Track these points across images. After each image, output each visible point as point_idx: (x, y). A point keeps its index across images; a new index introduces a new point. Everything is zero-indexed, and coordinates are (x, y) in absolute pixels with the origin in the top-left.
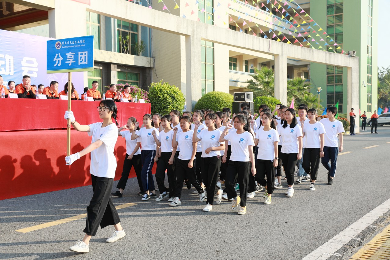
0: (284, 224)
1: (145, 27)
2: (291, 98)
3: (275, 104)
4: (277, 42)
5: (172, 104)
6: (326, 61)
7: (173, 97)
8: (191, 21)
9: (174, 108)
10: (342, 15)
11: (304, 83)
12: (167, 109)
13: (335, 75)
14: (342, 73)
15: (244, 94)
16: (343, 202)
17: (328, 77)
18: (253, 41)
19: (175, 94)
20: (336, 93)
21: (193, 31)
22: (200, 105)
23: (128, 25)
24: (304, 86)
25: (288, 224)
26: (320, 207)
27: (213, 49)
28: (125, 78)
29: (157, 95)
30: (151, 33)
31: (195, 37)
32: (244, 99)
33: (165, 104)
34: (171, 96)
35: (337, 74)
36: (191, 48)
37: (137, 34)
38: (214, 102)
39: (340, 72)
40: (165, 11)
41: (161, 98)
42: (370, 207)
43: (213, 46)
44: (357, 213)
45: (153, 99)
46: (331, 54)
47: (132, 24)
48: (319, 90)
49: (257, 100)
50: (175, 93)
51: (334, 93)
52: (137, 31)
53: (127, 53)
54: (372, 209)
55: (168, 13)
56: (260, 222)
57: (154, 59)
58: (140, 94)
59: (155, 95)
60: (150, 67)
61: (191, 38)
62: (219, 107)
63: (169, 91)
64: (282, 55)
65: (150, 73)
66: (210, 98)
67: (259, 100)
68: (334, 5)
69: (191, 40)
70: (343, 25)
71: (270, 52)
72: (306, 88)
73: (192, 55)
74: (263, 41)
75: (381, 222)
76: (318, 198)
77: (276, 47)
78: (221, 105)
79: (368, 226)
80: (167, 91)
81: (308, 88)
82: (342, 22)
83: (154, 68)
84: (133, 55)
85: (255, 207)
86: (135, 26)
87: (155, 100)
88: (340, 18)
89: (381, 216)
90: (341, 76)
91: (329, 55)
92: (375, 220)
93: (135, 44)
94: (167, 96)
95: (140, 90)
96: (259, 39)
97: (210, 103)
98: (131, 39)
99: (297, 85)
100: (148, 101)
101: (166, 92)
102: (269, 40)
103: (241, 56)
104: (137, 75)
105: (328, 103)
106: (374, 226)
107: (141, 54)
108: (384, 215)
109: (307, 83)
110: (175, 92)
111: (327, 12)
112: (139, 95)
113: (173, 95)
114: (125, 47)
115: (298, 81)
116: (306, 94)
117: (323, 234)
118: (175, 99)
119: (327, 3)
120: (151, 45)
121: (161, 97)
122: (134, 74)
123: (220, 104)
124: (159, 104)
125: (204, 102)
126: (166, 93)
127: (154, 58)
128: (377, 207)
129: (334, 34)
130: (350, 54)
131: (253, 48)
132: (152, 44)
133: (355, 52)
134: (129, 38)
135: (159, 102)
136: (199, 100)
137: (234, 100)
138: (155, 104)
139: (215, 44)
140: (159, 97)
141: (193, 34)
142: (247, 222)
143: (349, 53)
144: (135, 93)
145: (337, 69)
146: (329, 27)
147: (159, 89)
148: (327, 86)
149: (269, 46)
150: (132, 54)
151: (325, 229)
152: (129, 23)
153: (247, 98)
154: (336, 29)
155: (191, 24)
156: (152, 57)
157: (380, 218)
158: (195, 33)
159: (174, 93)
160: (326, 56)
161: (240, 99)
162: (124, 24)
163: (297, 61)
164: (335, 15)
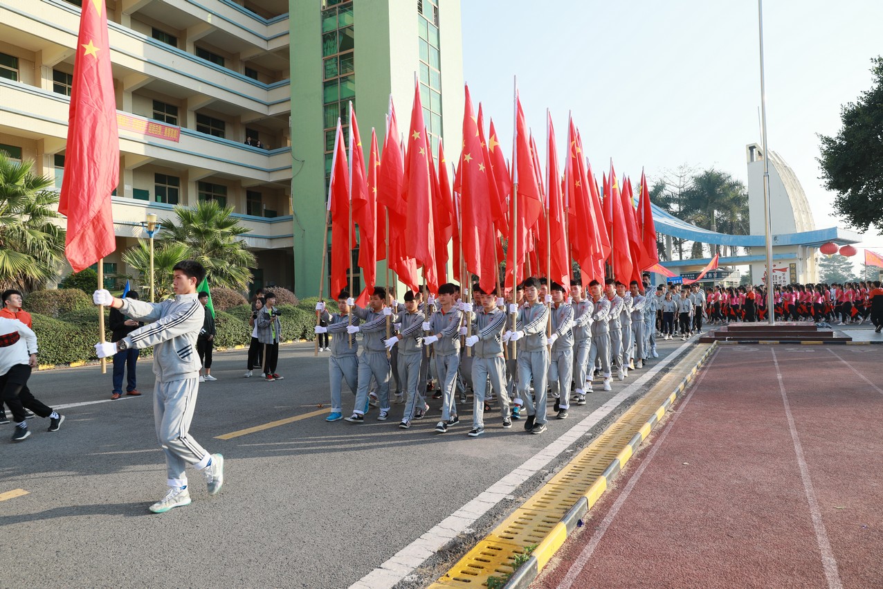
10: (352, 54)
68: (336, 32)
70: (354, 78)
82: (352, 69)
111: (324, 49)
119: (323, 29)
129: (338, 100)
146: (328, 86)
154: (341, 89)
163: (269, 172)
164: (339, 54)
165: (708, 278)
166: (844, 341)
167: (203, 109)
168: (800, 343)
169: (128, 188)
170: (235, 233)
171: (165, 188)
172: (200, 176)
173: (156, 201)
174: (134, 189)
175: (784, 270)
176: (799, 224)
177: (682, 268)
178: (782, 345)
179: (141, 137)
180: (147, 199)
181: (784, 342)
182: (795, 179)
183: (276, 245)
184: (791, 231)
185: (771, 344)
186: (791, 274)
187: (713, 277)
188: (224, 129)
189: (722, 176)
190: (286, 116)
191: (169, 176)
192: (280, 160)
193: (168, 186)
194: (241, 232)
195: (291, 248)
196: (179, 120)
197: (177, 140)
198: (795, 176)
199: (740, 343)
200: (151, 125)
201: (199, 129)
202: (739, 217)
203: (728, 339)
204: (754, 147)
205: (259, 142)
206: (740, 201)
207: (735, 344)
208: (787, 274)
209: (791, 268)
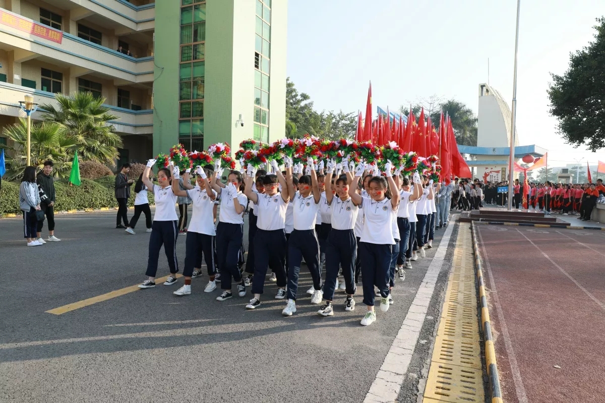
13: (192, 101)
14: (203, 98)
17: (181, 104)
20: (193, 136)
35: (196, 99)
39: (200, 97)
51: (189, 136)
90: (202, 104)
129: (192, 23)
146: (184, 11)
148: (180, 122)
154: (194, 14)
163: (136, 75)
166: (564, 226)
167: (83, 20)
168: (533, 226)
169: (17, 77)
170: (106, 119)
171: (50, 81)
172: (79, 74)
173: (42, 89)
174: (22, 79)
175: (498, 172)
178: (522, 227)
179: (27, 36)
180: (34, 87)
181: (522, 224)
183: (139, 132)
184: (505, 146)
185: (512, 225)
186: (502, 175)
188: (101, 38)
189: (460, 105)
190: (150, 33)
191: (53, 71)
192: (145, 66)
193: (52, 79)
194: (111, 119)
195: (151, 135)
196: (63, 26)
197: (60, 42)
199: (490, 224)
200: (36, 26)
201: (79, 36)
202: (468, 134)
203: (482, 220)
204: (484, 86)
205: (129, 51)
206: (470, 123)
207: (486, 224)
208: (500, 174)
209: (502, 171)
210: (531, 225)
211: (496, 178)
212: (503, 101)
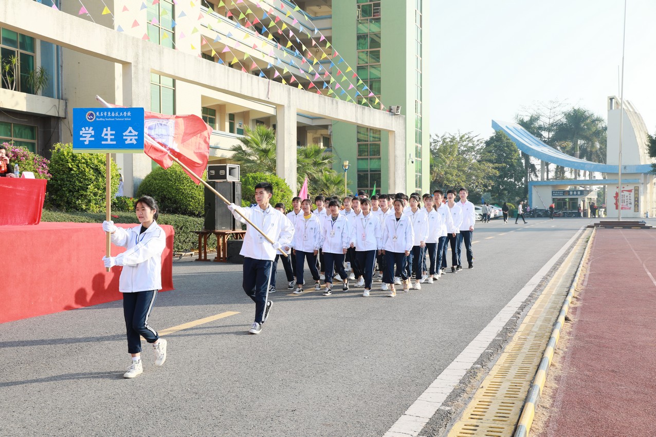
0: (290, 414)
1: (47, 44)
2: (303, 177)
3: (277, 186)
4: (280, 85)
5: (95, 183)
6: (357, 119)
7: (97, 171)
8: (133, 38)
9: (98, 189)
10: (379, 51)
11: (322, 155)
12: (86, 192)
13: (369, 143)
14: (380, 141)
15: (224, 168)
16: (392, 360)
17: (359, 145)
18: (241, 80)
19: (102, 165)
20: (371, 171)
21: (137, 55)
22: (148, 185)
23: (13, 37)
24: (324, 159)
25: (298, 413)
26: (353, 373)
27: (174, 91)
28: (9, 133)
29: (67, 166)
30: (60, 55)
31: (140, 66)
32: (224, 177)
33: (82, 182)
34: (92, 168)
35: (373, 141)
36: (133, 85)
37: (33, 57)
38: (173, 180)
39: (377, 139)
40: (84, 17)
41: (75, 171)
42: (437, 367)
43: (174, 85)
44: (417, 382)
45: (59, 173)
46: (364, 108)
47: (23, 36)
48: (346, 166)
49: (248, 178)
50: (102, 163)
51: (367, 171)
52: (33, 50)
53: (12, 89)
54: (440, 371)
55: (89, 19)
56: (244, 412)
57: (66, 103)
58: (31, 162)
59: (63, 165)
60: (57, 115)
61: (133, 68)
62: (181, 189)
63: (90, 159)
64: (289, 107)
65: (57, 127)
66: (165, 173)
67: (251, 179)
68: (367, 35)
69: (133, 71)
70: (380, 67)
71: (270, 100)
72: (326, 161)
73: (133, 97)
74: (258, 81)
75: (458, 398)
76: (349, 353)
77: (279, 92)
78: (184, 186)
79: (437, 409)
80: (85, 160)
81: (329, 162)
82: (379, 62)
83: (65, 118)
84: (25, 93)
85: (236, 379)
86: (28, 41)
87: (63, 174)
88: (376, 56)
89: (455, 384)
90: (379, 145)
91: (361, 110)
92: (449, 394)
93: (29, 74)
94: (85, 167)
95: (31, 155)
96: (252, 78)
97: (165, 181)
98: (21, 63)
99: (312, 156)
100: (48, 175)
101: (83, 161)
102: (268, 80)
103: (222, 107)
104: (32, 129)
105: (358, 187)
106: (448, 408)
107: (40, 92)
108: (460, 382)
109: (328, 154)
110: (101, 161)
111: (357, 44)
112: (29, 164)
113: (97, 166)
114: (8, 78)
115: (313, 150)
116: (326, 171)
117: (362, 432)
118: (100, 173)
119: (357, 31)
120: (60, 78)
121: (74, 169)
122: (26, 127)
123: (183, 183)
124: (71, 181)
125: (155, 179)
126: (84, 163)
127: (66, 101)
128: (448, 368)
129: (367, 79)
130: (392, 111)
131: (241, 91)
132: (62, 77)
133: (400, 108)
134: (16, 61)
135: (70, 178)
136: (145, 176)
137: (207, 178)
138: (62, 182)
139: (177, 82)
140: (71, 169)
141: (137, 62)
142: (217, 413)
143: (391, 109)
144: (20, 161)
145: (372, 135)
146: (359, 69)
147: (70, 154)
148: (358, 159)
149: (267, 91)
150: (22, 91)
151: (364, 421)
152: (17, 33)
153: (230, 174)
154: (370, 72)
155: (133, 44)
156: (62, 99)
157: (454, 389)
158: (140, 59)
159: (100, 163)
160: (356, 112)
161: (218, 176)
162: (6, 36)
163: (312, 119)
164: (369, 50)
165: (573, 195)
175: (630, 191)
176: (643, 157)
177: (553, 186)
182: (642, 123)
184: (637, 164)
185: (618, 228)
186: (635, 194)
187: (577, 195)
189: (587, 113)
198: (642, 120)
202: (598, 145)
204: (613, 98)
206: (600, 134)
208: (633, 194)
209: (635, 190)
210: (630, 228)
211: (628, 198)
212: (636, 113)
